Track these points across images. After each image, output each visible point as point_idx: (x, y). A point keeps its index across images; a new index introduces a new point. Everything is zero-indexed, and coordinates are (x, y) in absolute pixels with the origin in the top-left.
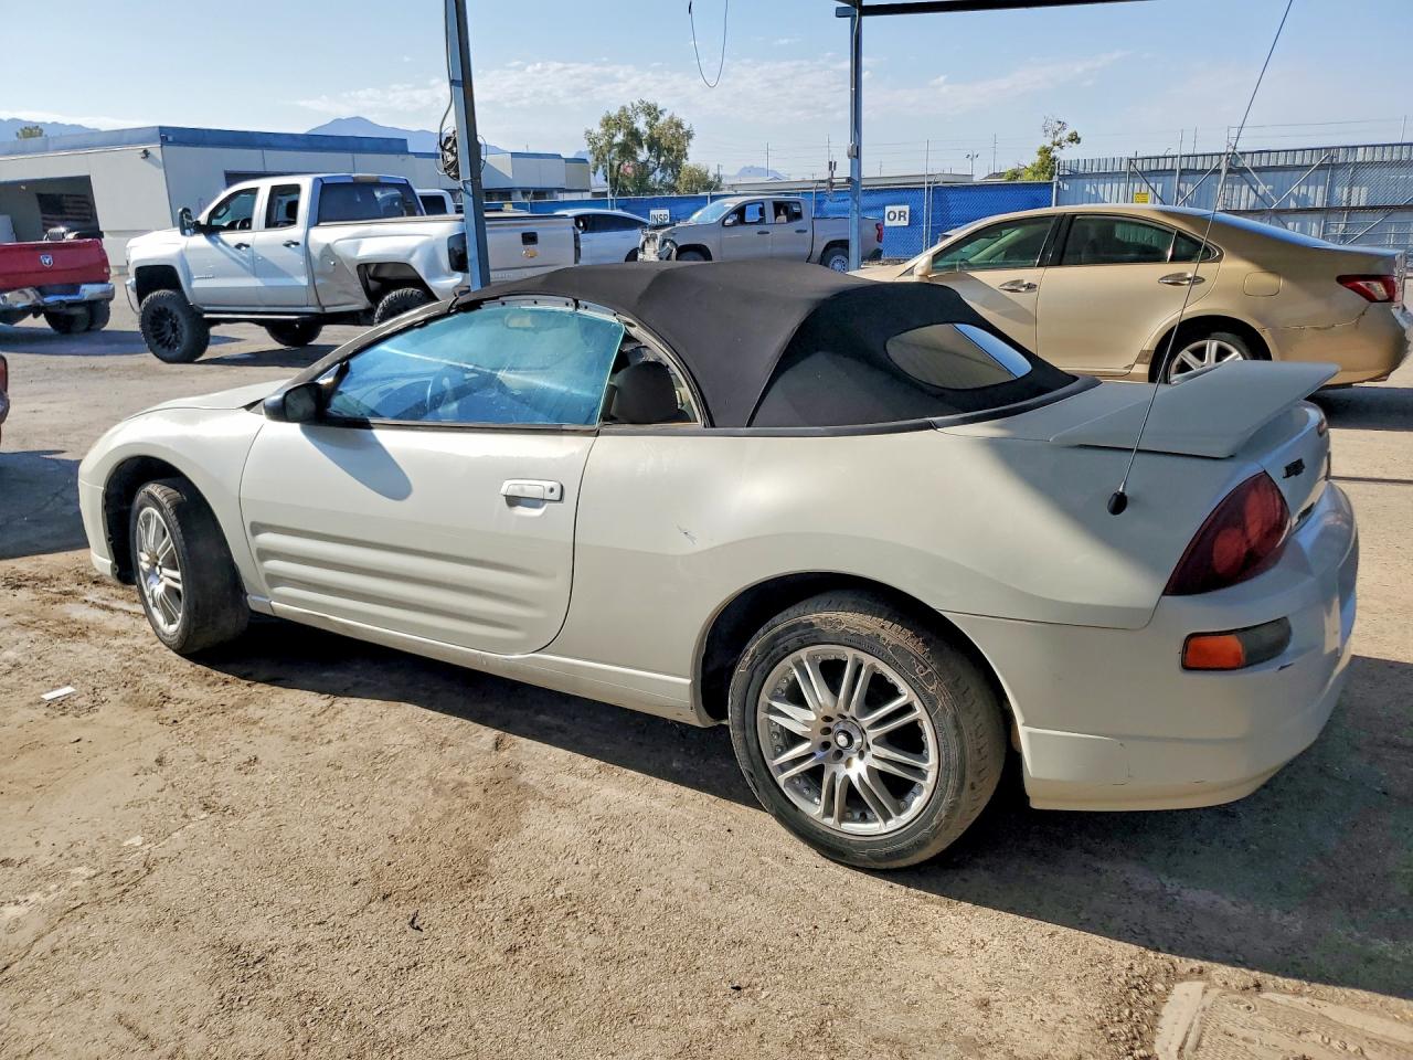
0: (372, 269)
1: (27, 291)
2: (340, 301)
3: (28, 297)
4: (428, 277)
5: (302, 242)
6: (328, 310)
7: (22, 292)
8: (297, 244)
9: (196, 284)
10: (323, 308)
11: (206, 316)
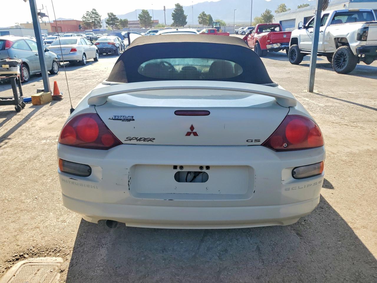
0: (339, 40)
1: (278, 44)
2: (330, 49)
3: (278, 45)
4: (350, 42)
5: (324, 31)
6: (326, 52)
7: (277, 44)
8: (322, 32)
9: (301, 43)
10: (325, 51)
11: (301, 52)
